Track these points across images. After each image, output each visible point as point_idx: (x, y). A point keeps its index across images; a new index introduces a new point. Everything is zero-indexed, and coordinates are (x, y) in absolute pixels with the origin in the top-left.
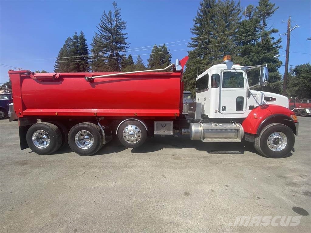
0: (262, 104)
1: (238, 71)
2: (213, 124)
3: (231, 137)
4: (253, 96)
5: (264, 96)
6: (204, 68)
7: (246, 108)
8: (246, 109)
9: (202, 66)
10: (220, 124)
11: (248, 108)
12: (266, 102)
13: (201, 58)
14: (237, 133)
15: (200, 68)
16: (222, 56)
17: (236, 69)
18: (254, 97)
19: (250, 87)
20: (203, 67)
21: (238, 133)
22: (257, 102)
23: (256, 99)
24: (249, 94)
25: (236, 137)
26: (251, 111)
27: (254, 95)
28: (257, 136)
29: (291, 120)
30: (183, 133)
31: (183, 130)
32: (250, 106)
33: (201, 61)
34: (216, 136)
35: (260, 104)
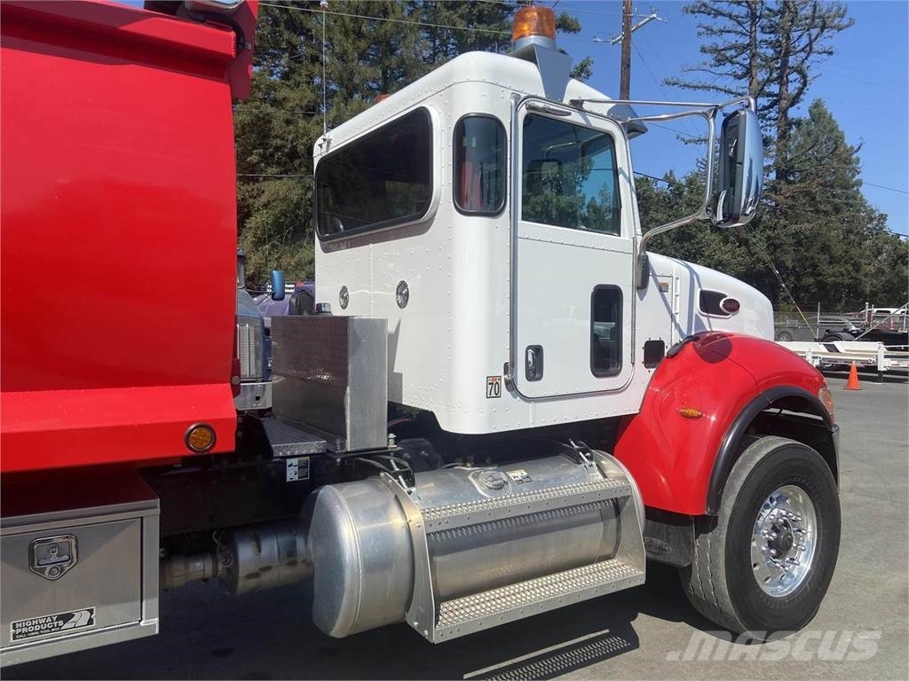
0: (693, 333)
1: (596, 123)
2: (476, 477)
3: (582, 553)
4: (656, 281)
5: (700, 286)
6: (291, 127)
7: (633, 355)
8: (633, 364)
9: (281, 114)
10: (518, 474)
11: (640, 355)
12: (704, 320)
13: (272, 74)
14: (614, 521)
15: (270, 130)
16: (371, 88)
17: (586, 106)
18: (662, 288)
19: (648, 234)
20: (288, 122)
21: (619, 522)
22: (673, 317)
23: (669, 301)
24: (644, 274)
25: (609, 551)
26: (653, 370)
27: (661, 280)
28: (706, 524)
29: (821, 418)
30: (250, 576)
31: (246, 552)
32: (647, 342)
33: (271, 87)
34: (506, 569)
35: (685, 332)
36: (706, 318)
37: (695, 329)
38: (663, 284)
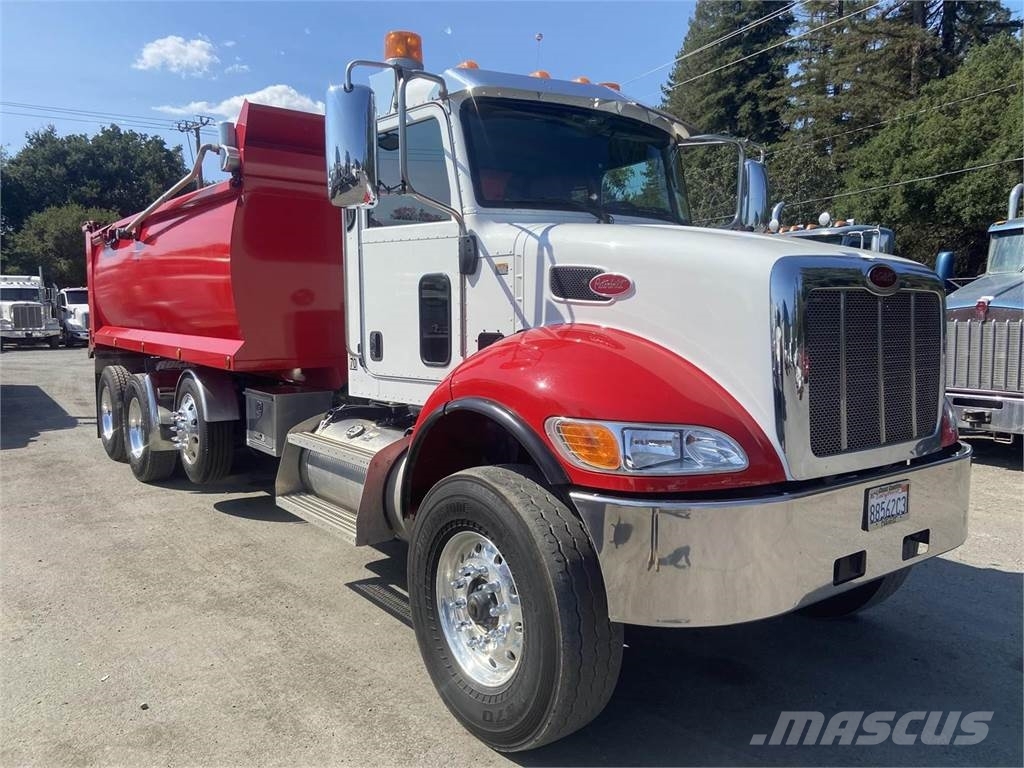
0: (544, 325)
4: (491, 263)
5: (552, 260)
7: (463, 348)
8: (464, 356)
11: (473, 346)
12: (562, 309)
18: (499, 272)
22: (517, 310)
23: (510, 285)
24: (471, 256)
27: (497, 261)
32: (481, 334)
35: (531, 322)
36: (565, 306)
37: (547, 320)
38: (500, 265)
